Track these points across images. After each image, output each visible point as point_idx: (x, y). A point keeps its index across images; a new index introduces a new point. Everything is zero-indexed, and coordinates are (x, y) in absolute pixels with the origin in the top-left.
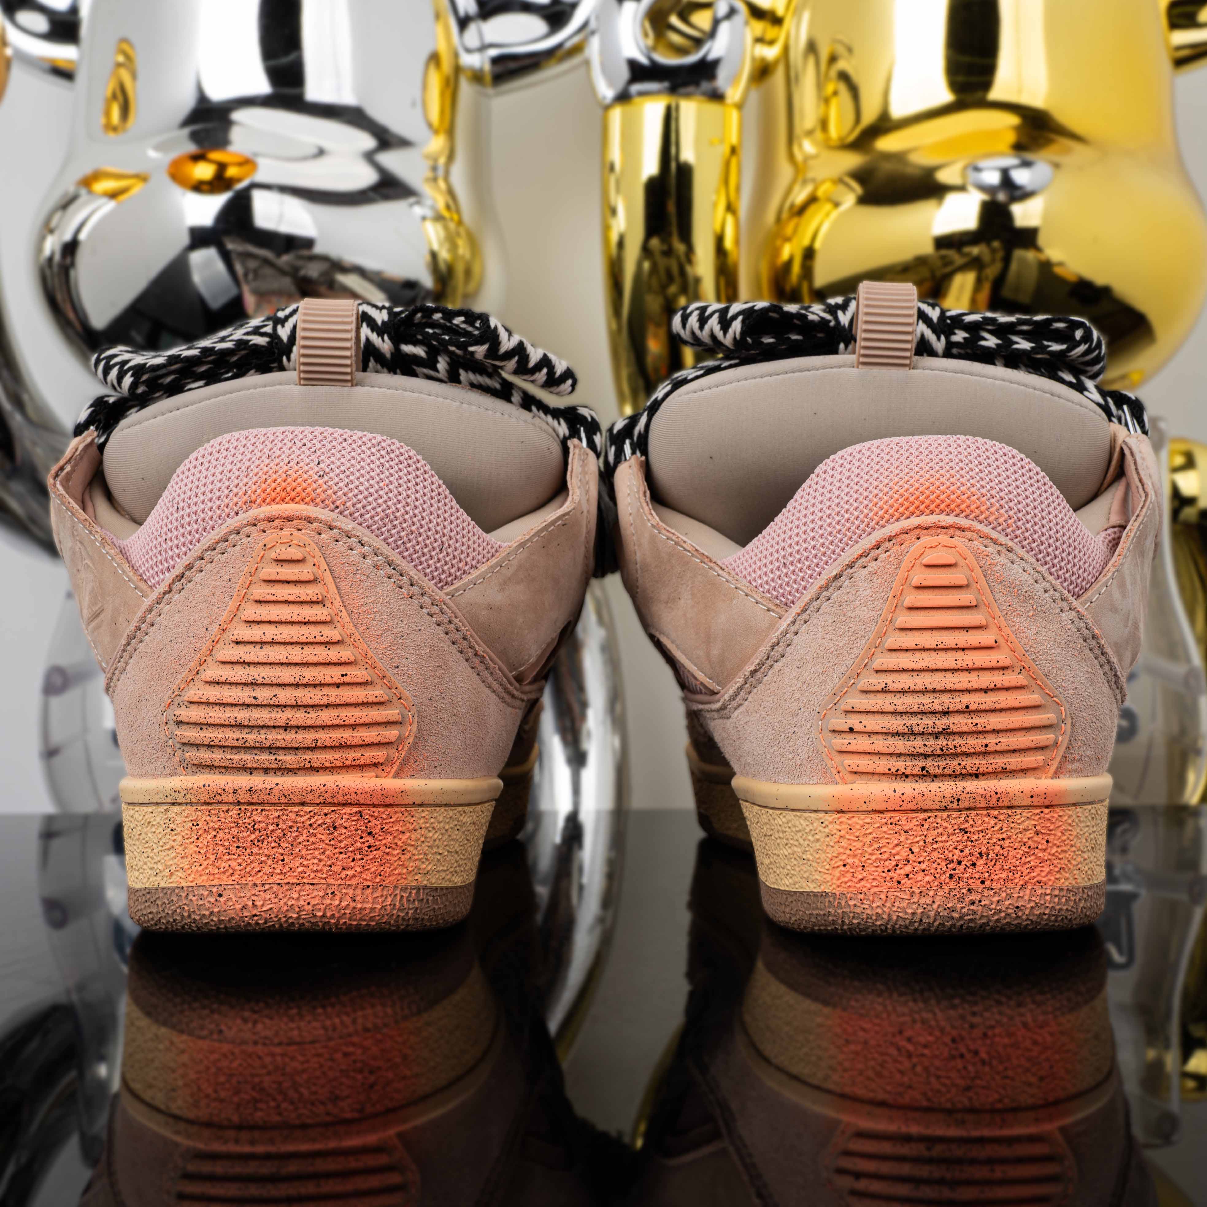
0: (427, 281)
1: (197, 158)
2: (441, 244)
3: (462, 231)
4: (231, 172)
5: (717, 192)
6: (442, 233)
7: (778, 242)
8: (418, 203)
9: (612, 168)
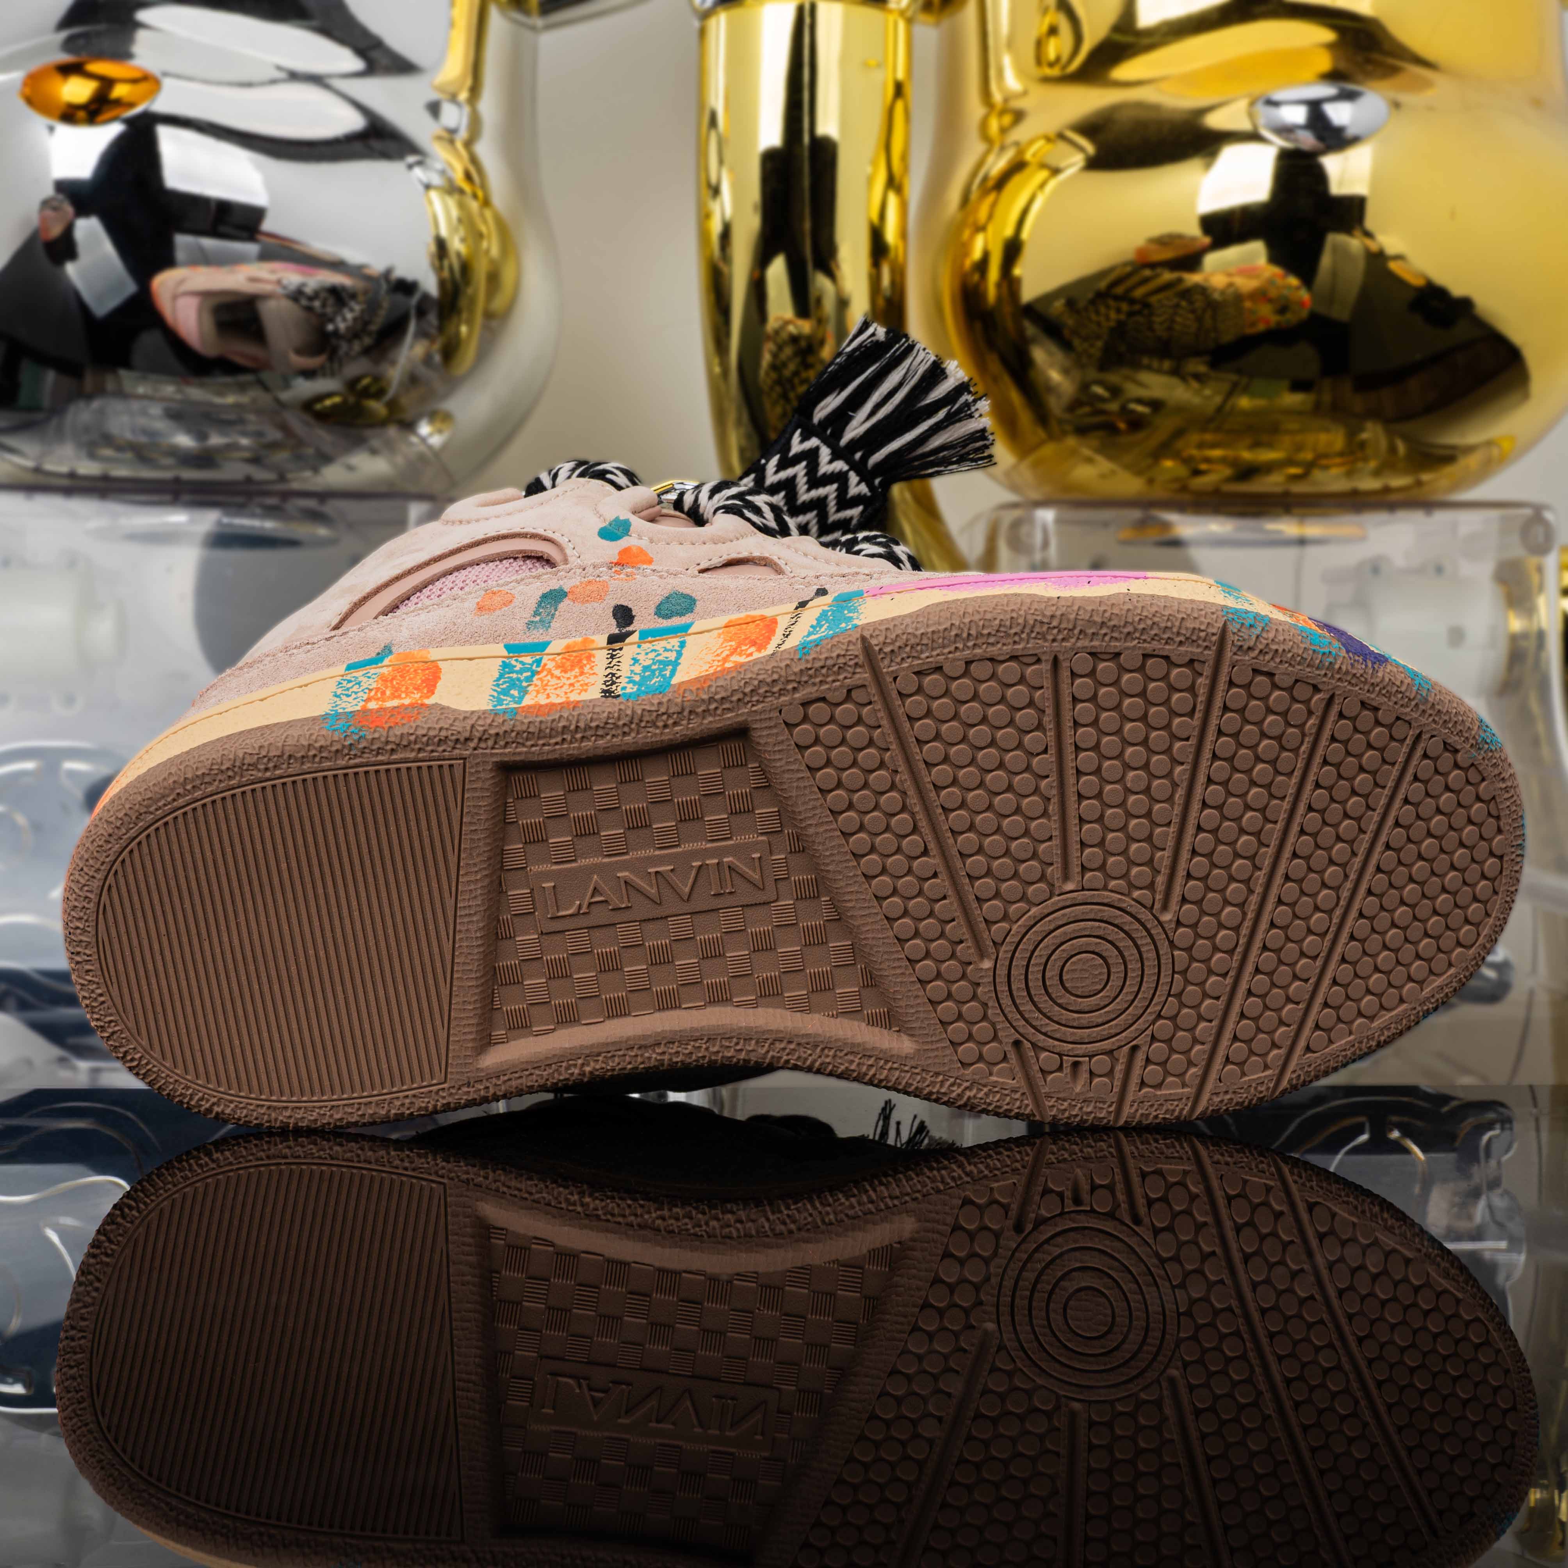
0: (430, 284)
1: (67, 70)
2: (453, 230)
3: (488, 214)
4: (120, 91)
5: (874, 163)
6: (455, 213)
7: (966, 234)
8: (420, 163)
9: (713, 121)
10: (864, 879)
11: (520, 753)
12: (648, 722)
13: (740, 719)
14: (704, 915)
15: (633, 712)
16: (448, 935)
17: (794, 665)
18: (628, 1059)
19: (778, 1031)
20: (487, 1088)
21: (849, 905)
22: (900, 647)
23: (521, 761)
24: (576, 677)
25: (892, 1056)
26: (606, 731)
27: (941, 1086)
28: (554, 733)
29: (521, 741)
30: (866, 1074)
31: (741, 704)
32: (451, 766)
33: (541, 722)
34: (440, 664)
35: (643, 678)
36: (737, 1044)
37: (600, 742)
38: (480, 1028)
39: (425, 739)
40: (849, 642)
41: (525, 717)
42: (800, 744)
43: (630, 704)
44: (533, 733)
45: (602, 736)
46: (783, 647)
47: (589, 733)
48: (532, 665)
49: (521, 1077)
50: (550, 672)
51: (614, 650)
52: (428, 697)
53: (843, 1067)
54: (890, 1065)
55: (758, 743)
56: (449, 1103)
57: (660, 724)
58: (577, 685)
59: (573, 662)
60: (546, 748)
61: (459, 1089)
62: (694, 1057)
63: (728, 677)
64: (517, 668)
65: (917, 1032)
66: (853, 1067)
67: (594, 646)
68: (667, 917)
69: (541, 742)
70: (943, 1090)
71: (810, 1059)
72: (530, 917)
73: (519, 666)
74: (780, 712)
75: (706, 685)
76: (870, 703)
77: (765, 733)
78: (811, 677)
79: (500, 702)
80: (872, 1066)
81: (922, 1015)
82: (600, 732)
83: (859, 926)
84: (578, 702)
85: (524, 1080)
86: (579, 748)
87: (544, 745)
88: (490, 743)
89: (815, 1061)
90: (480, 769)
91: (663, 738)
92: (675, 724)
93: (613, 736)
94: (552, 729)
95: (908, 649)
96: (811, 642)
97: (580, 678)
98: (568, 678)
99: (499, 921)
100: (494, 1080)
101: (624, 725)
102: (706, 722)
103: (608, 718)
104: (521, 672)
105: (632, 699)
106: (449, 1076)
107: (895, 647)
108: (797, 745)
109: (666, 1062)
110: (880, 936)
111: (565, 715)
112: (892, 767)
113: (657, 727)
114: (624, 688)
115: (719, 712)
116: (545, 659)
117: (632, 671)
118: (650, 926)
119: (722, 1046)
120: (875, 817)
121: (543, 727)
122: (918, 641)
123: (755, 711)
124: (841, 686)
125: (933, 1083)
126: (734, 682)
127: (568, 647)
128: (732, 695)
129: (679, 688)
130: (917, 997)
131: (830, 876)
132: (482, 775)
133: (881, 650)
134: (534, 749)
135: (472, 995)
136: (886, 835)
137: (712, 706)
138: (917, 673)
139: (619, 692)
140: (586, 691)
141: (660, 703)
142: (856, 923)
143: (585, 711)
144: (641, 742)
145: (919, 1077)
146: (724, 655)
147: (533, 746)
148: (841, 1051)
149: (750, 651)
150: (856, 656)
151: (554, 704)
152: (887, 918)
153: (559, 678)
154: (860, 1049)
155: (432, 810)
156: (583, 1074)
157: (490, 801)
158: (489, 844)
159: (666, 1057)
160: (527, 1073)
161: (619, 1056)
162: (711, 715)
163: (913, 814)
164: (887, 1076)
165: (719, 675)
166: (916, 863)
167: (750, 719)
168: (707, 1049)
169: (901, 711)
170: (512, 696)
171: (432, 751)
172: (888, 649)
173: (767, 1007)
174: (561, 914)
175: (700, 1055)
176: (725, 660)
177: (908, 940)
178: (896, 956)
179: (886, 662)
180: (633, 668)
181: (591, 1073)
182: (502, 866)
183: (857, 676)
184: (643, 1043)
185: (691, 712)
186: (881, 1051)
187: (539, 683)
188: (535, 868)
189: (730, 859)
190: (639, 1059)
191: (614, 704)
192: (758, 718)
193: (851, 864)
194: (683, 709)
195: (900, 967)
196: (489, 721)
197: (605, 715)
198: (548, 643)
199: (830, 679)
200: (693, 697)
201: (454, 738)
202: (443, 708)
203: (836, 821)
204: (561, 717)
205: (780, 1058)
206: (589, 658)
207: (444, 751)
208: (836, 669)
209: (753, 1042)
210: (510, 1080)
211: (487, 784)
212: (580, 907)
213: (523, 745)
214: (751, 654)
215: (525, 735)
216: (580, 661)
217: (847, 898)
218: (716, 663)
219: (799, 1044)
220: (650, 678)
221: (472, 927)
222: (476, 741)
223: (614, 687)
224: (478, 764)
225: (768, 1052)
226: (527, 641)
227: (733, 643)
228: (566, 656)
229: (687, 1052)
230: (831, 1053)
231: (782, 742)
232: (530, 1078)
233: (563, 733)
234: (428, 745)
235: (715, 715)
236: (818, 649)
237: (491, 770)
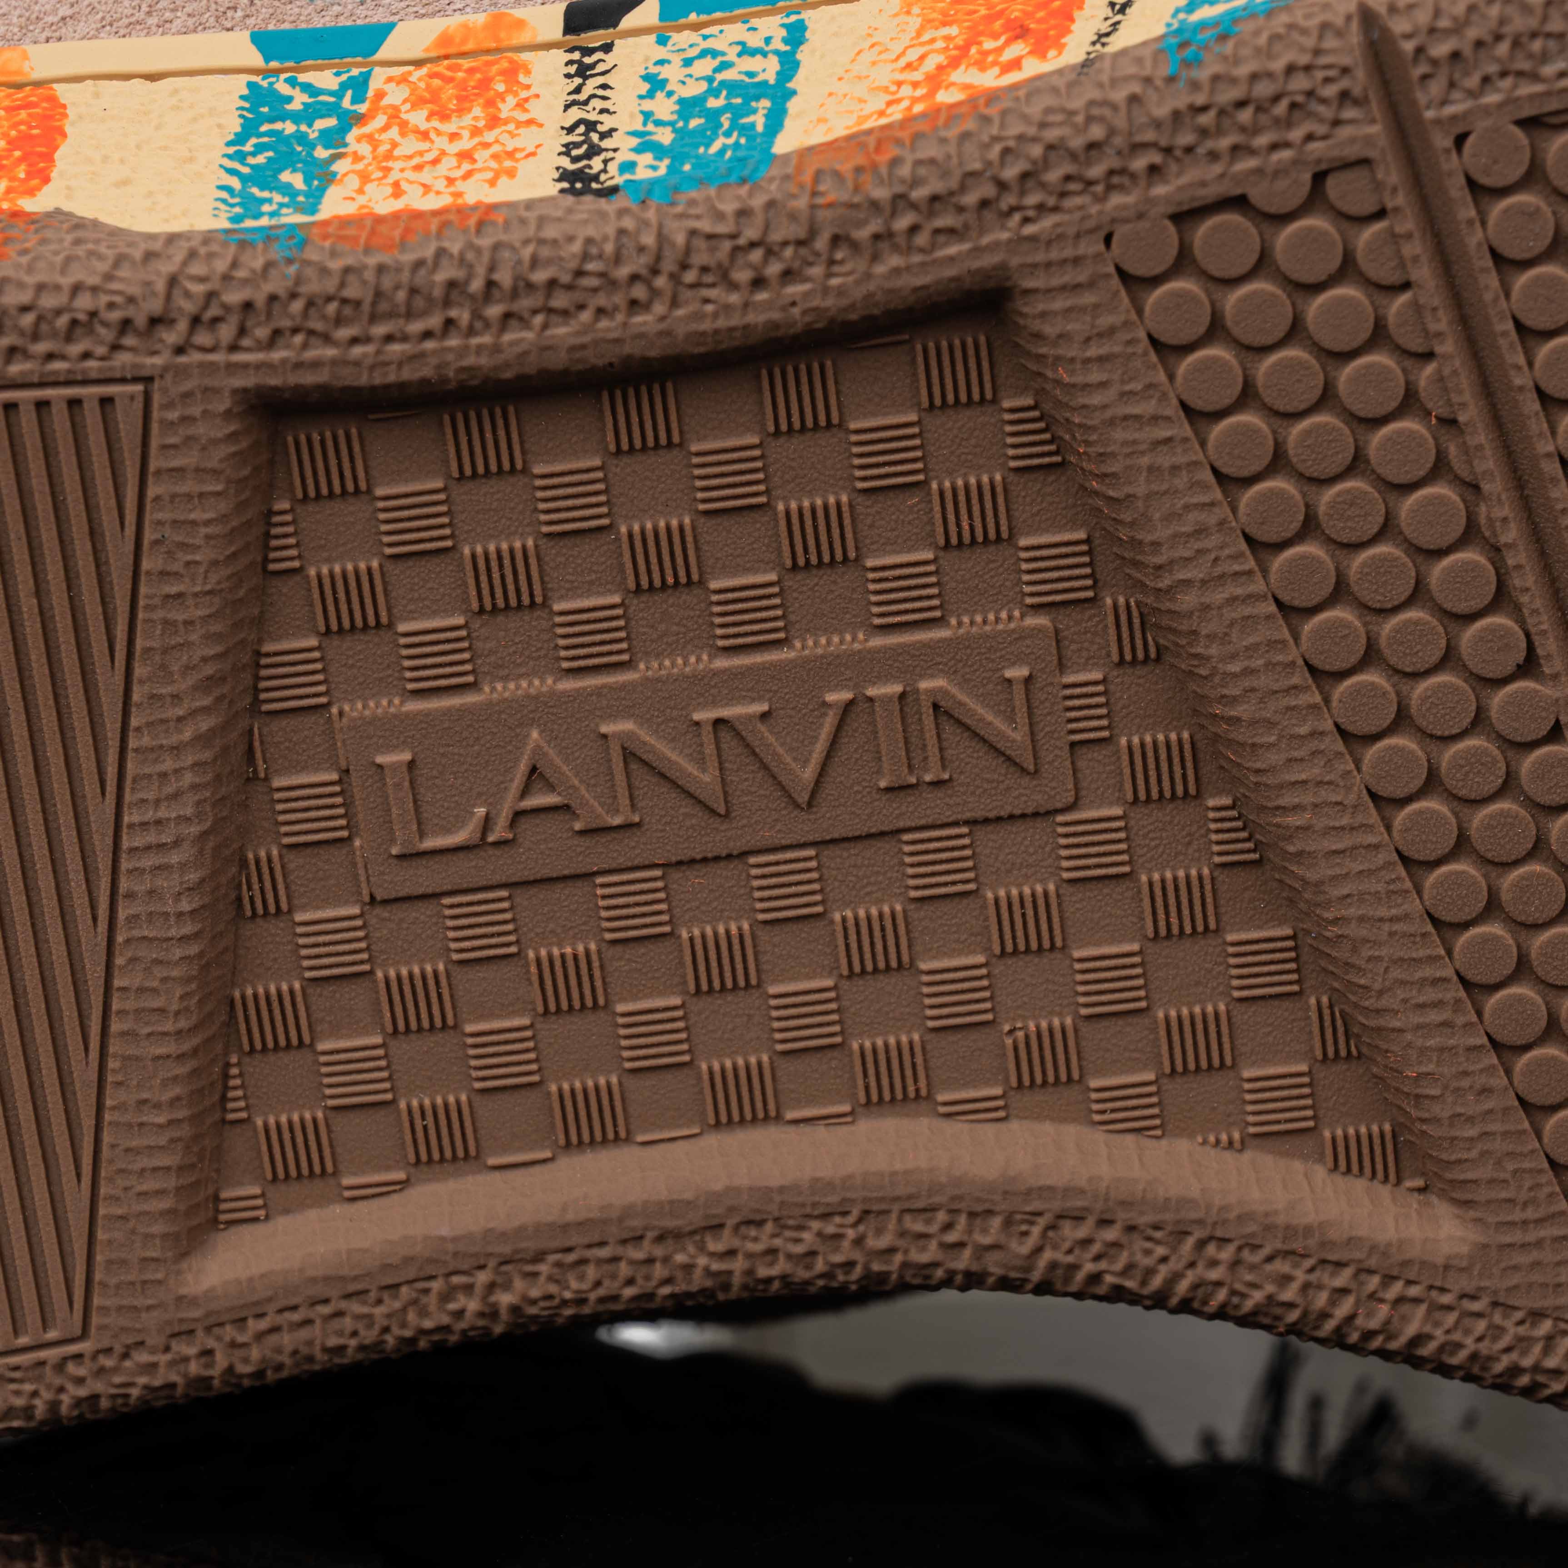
10: (1339, 745)
11: (316, 364)
12: (705, 269)
13: (988, 261)
14: (855, 849)
15: (662, 238)
16: (93, 907)
17: (1152, 96)
18: (624, 1269)
19: (1069, 1191)
20: (208, 1353)
21: (1294, 820)
22: (1479, 44)
23: (319, 387)
24: (475, 132)
25: (1406, 1263)
26: (578, 296)
27: (1547, 1350)
28: (419, 302)
29: (318, 325)
30: (1325, 1315)
31: (989, 215)
32: (106, 402)
33: (381, 269)
34: (60, 89)
35: (681, 134)
36: (948, 1227)
37: (560, 331)
38: (189, 1179)
39: (28, 320)
40: (1325, 26)
41: (333, 254)
42: (1165, 338)
43: (651, 215)
44: (357, 304)
45: (565, 313)
46: (1117, 43)
47: (525, 303)
48: (339, 94)
49: (308, 1322)
50: (394, 114)
51: (588, 51)
52: (31, 192)
53: (1258, 1296)
54: (1396, 1289)
55: (1038, 336)
56: (94, 1398)
57: (742, 276)
58: (482, 156)
59: (462, 86)
60: (396, 348)
61: (125, 1356)
62: (820, 1266)
63: (952, 133)
64: (296, 105)
65: (1482, 1194)
66: (1289, 1294)
67: (525, 38)
68: (744, 854)
69: (380, 330)
70: (1551, 1363)
71: (1163, 1271)
72: (338, 854)
73: (299, 101)
74: (1108, 240)
75: (883, 159)
76: (1381, 214)
77: (1059, 304)
78: (1204, 133)
79: (252, 206)
80: (1344, 1291)
81: (1498, 1146)
82: (560, 301)
83: (1319, 883)
84: (492, 208)
85: (316, 1331)
86: (496, 349)
87: (389, 338)
88: (226, 332)
89: (1176, 1277)
90: (196, 411)
91: (752, 318)
92: (788, 275)
93: (601, 312)
94: (413, 291)
95: (1503, 49)
96: (1203, 26)
97: (489, 137)
98: (454, 137)
99: (243, 863)
100: (229, 1332)
101: (634, 278)
102: (880, 269)
103: (586, 256)
104: (308, 115)
105: (657, 197)
106: (95, 1320)
107: (1464, 43)
108: (1154, 341)
109: (737, 1280)
110: (1383, 912)
111: (455, 248)
112: (1438, 408)
113: (733, 286)
114: (628, 167)
115: (922, 239)
116: (378, 79)
117: (647, 116)
118: (695, 879)
119: (903, 1234)
120: (1384, 559)
121: (387, 283)
122: (1533, 23)
123: (1033, 239)
124: (1295, 162)
125: (1522, 1343)
126: (970, 148)
127: (445, 39)
128: (963, 188)
129: (799, 168)
130: (1486, 1091)
131: (1241, 734)
132: (201, 430)
133: (1420, 50)
134: (357, 351)
135: (165, 1083)
136: (1412, 614)
137: (902, 223)
138: (1529, 124)
139: (614, 177)
140: (511, 173)
141: (743, 213)
142: (1312, 875)
143: (515, 236)
144: (681, 331)
145: (1481, 1326)
146: (930, 64)
147: (354, 341)
148: (1255, 1247)
149: (1009, 54)
150: (1345, 71)
151: (418, 215)
152: (1405, 859)
153: (425, 135)
154: (1312, 1242)
155: (48, 535)
156: (493, 1313)
157: (224, 506)
158: (218, 637)
159: (738, 1265)
160: (325, 1310)
161: (600, 1262)
162: (896, 248)
163: (1495, 551)
164: (1388, 1322)
165: (922, 126)
166: (1498, 698)
167: (1015, 262)
168: (859, 1241)
169: (1474, 238)
170: (287, 189)
171: (50, 356)
172: (1441, 49)
173: (1039, 1117)
174: (430, 843)
175: (838, 1258)
176: (935, 80)
177: (1466, 925)
178: (1428, 972)
179: (1436, 88)
180: (647, 105)
181: (515, 1310)
182: (256, 702)
183: (1345, 132)
184: (670, 1223)
185: (836, 240)
186: (1373, 1248)
187: (365, 149)
188: (354, 709)
189: (939, 682)
190: (659, 1271)
191: (603, 215)
192: (1040, 257)
193: (1304, 699)
194: (813, 232)
195: (1438, 1004)
196: (221, 266)
197: (576, 247)
198: (383, 31)
199: (1262, 140)
200: (844, 196)
201: (115, 316)
202: (79, 224)
203: (1265, 572)
204: (441, 253)
205: (1074, 1267)
206: (512, 73)
207: (86, 355)
208: (1281, 109)
209: (996, 1222)
210: (275, 1329)
211: (216, 457)
212: (487, 823)
213: (327, 338)
214: (1016, 64)
215: (332, 308)
216: (485, 84)
217: (1287, 800)
218: (906, 91)
219: (1131, 1229)
220: (705, 136)
221: (167, 883)
222: (182, 326)
223: (596, 164)
224: (187, 395)
225: (1038, 1250)
226: (318, 23)
227: (954, 30)
228: (441, 68)
229: (799, 1249)
230: (1226, 1254)
231: (1111, 331)
232: (336, 1324)
233: (447, 303)
234: (36, 337)
235: (910, 249)
236: (1228, 48)
237: (228, 414)
